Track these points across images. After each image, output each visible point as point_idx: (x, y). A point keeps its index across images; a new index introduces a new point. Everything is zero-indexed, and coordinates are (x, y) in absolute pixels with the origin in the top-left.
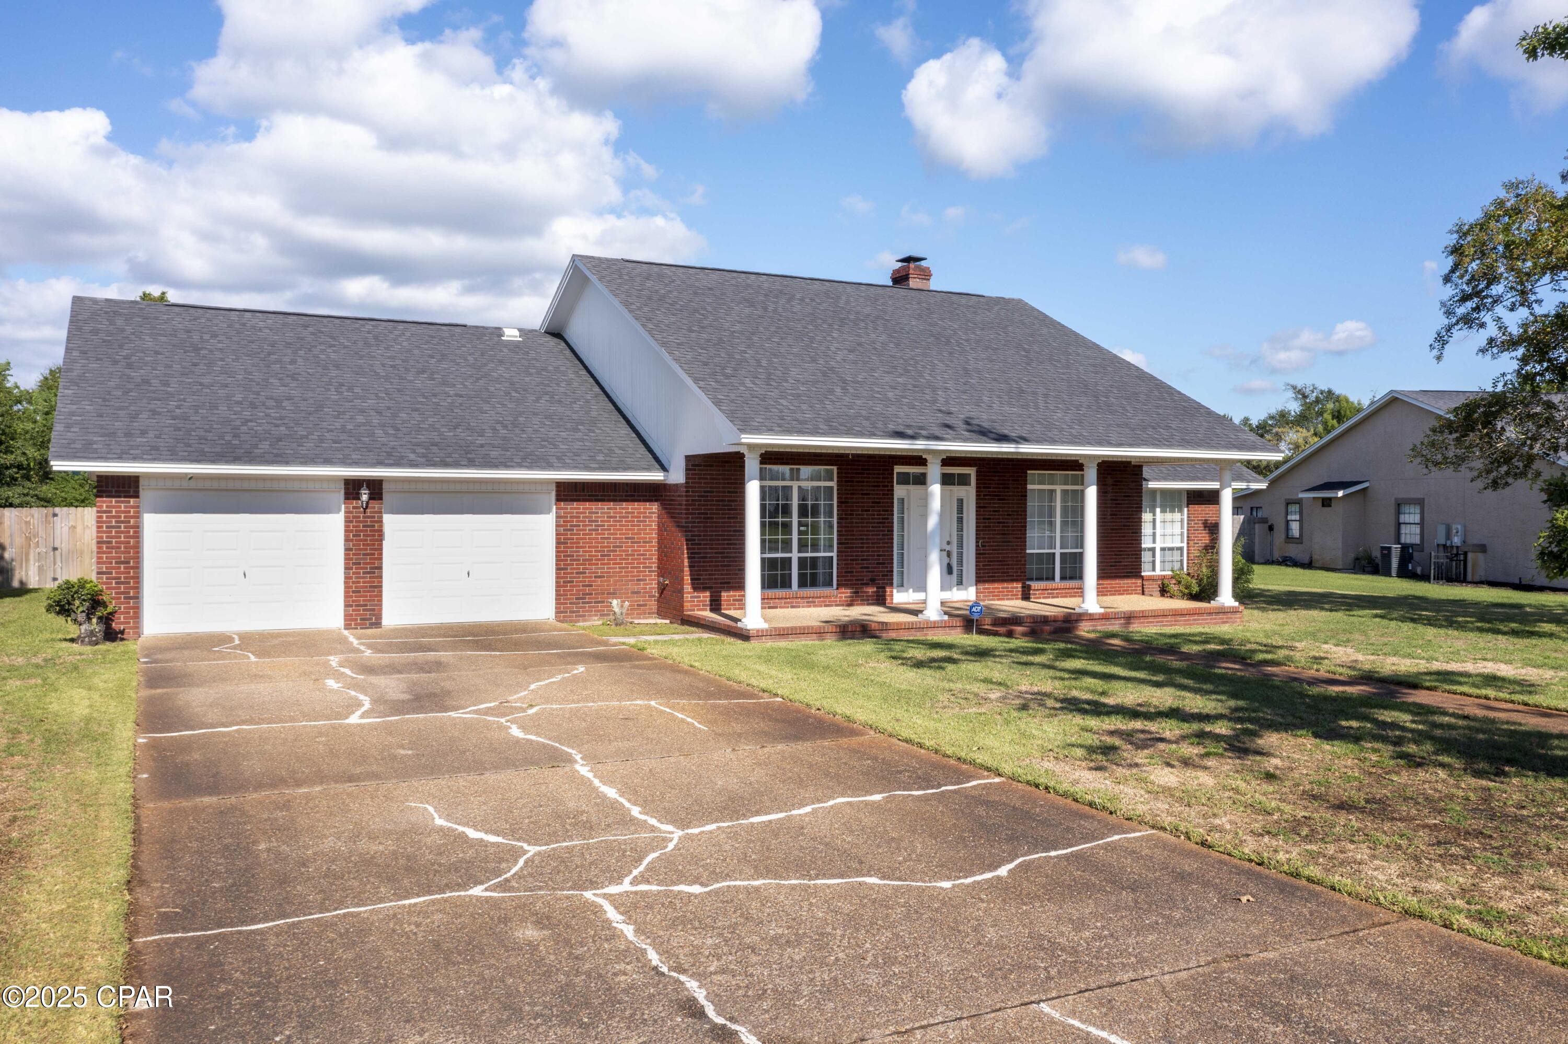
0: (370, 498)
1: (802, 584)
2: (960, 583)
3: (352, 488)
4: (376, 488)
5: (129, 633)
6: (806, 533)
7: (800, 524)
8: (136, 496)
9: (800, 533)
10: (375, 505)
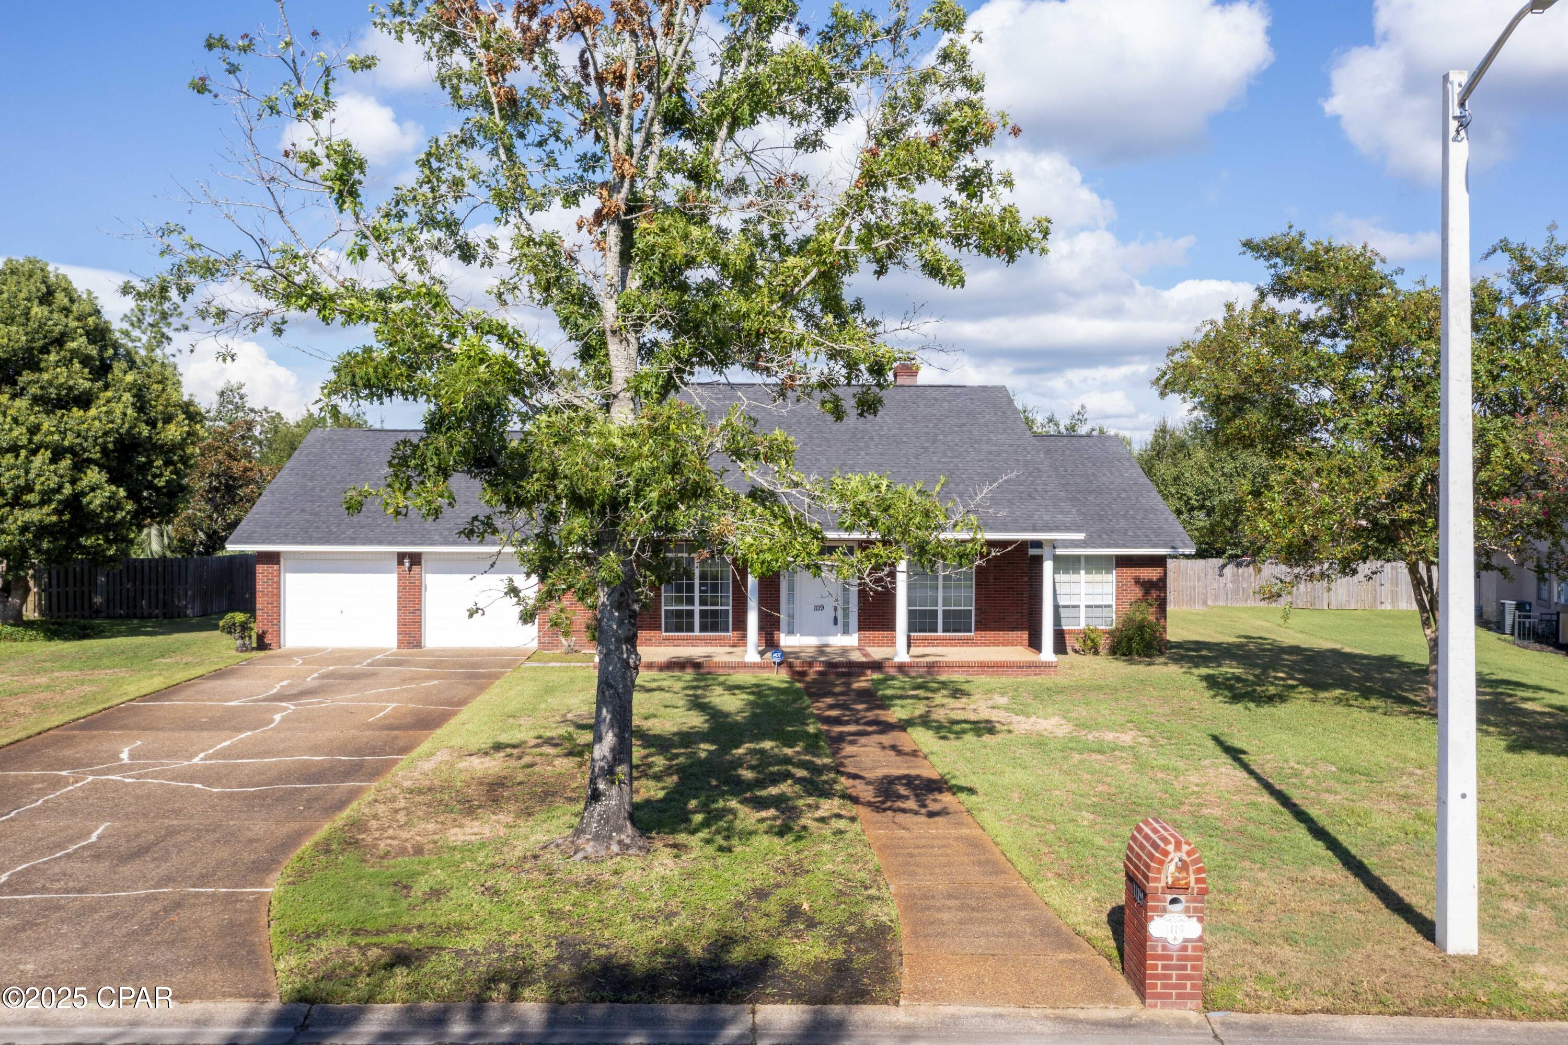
0: (411, 565)
1: (703, 628)
2: (846, 632)
3: (401, 557)
4: (416, 559)
5: (274, 645)
6: (706, 591)
7: (701, 585)
8: (278, 563)
9: (701, 591)
10: (415, 568)
